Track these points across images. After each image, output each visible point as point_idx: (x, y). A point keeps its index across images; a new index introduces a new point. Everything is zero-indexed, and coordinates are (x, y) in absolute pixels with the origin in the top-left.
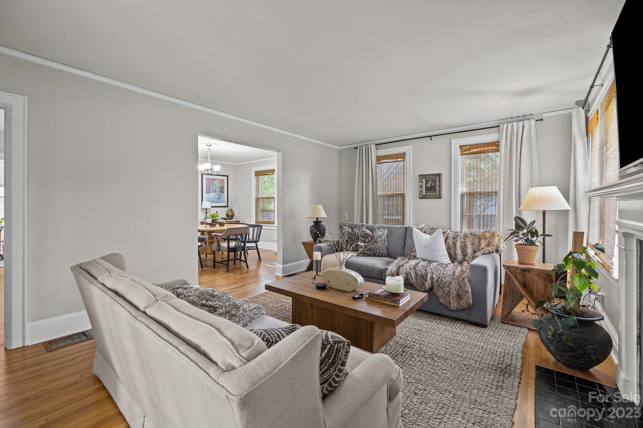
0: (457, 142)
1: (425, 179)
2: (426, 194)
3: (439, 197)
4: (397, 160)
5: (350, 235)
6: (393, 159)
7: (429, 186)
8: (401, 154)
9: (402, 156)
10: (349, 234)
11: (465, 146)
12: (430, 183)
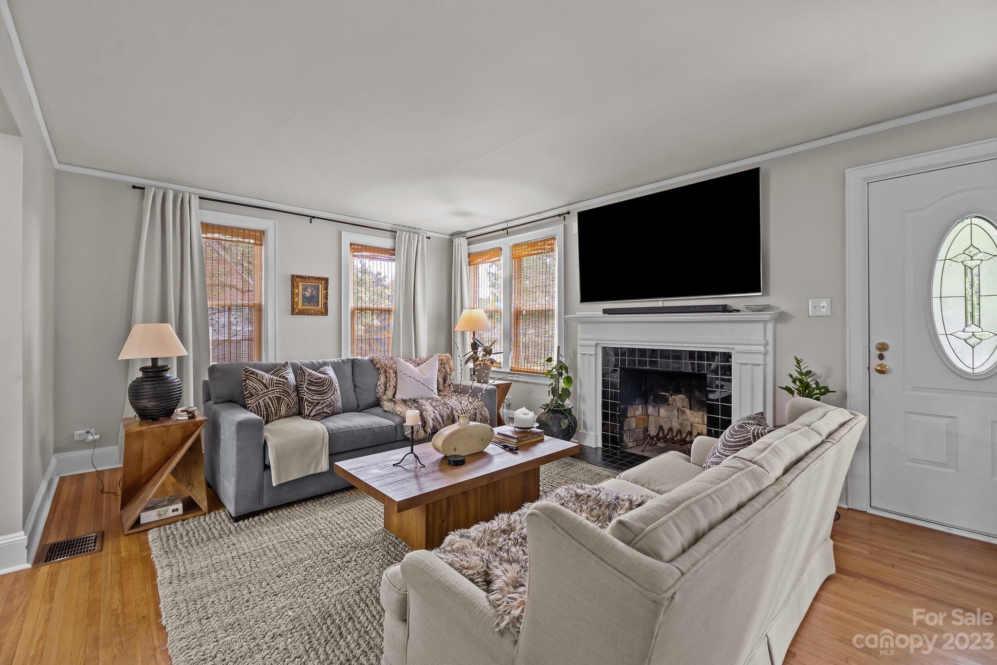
0: (349, 237)
1: (303, 283)
2: (303, 307)
3: (325, 313)
4: (246, 240)
5: (283, 385)
6: (238, 237)
7: (308, 294)
8: (255, 231)
9: (259, 236)
10: (281, 384)
11: (358, 245)
12: (309, 290)
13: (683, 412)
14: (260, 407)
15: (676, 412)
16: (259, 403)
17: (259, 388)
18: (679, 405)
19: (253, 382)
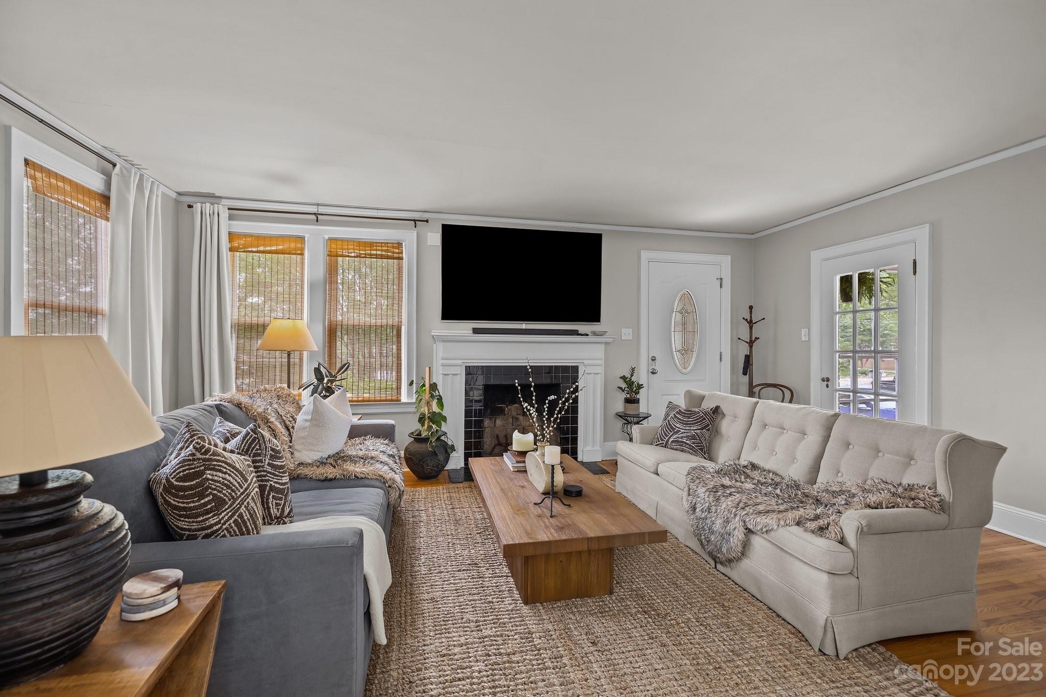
13: (517, 419)
14: (244, 522)
15: (511, 420)
16: (241, 516)
17: (235, 483)
18: (514, 413)
19: (223, 473)
